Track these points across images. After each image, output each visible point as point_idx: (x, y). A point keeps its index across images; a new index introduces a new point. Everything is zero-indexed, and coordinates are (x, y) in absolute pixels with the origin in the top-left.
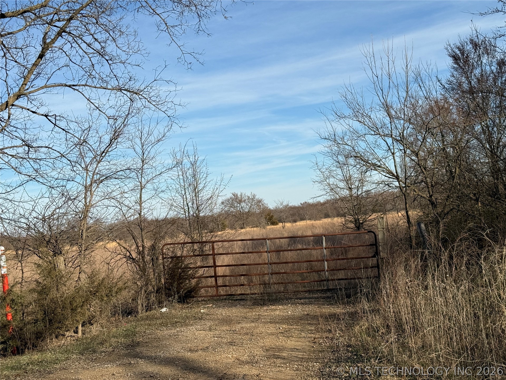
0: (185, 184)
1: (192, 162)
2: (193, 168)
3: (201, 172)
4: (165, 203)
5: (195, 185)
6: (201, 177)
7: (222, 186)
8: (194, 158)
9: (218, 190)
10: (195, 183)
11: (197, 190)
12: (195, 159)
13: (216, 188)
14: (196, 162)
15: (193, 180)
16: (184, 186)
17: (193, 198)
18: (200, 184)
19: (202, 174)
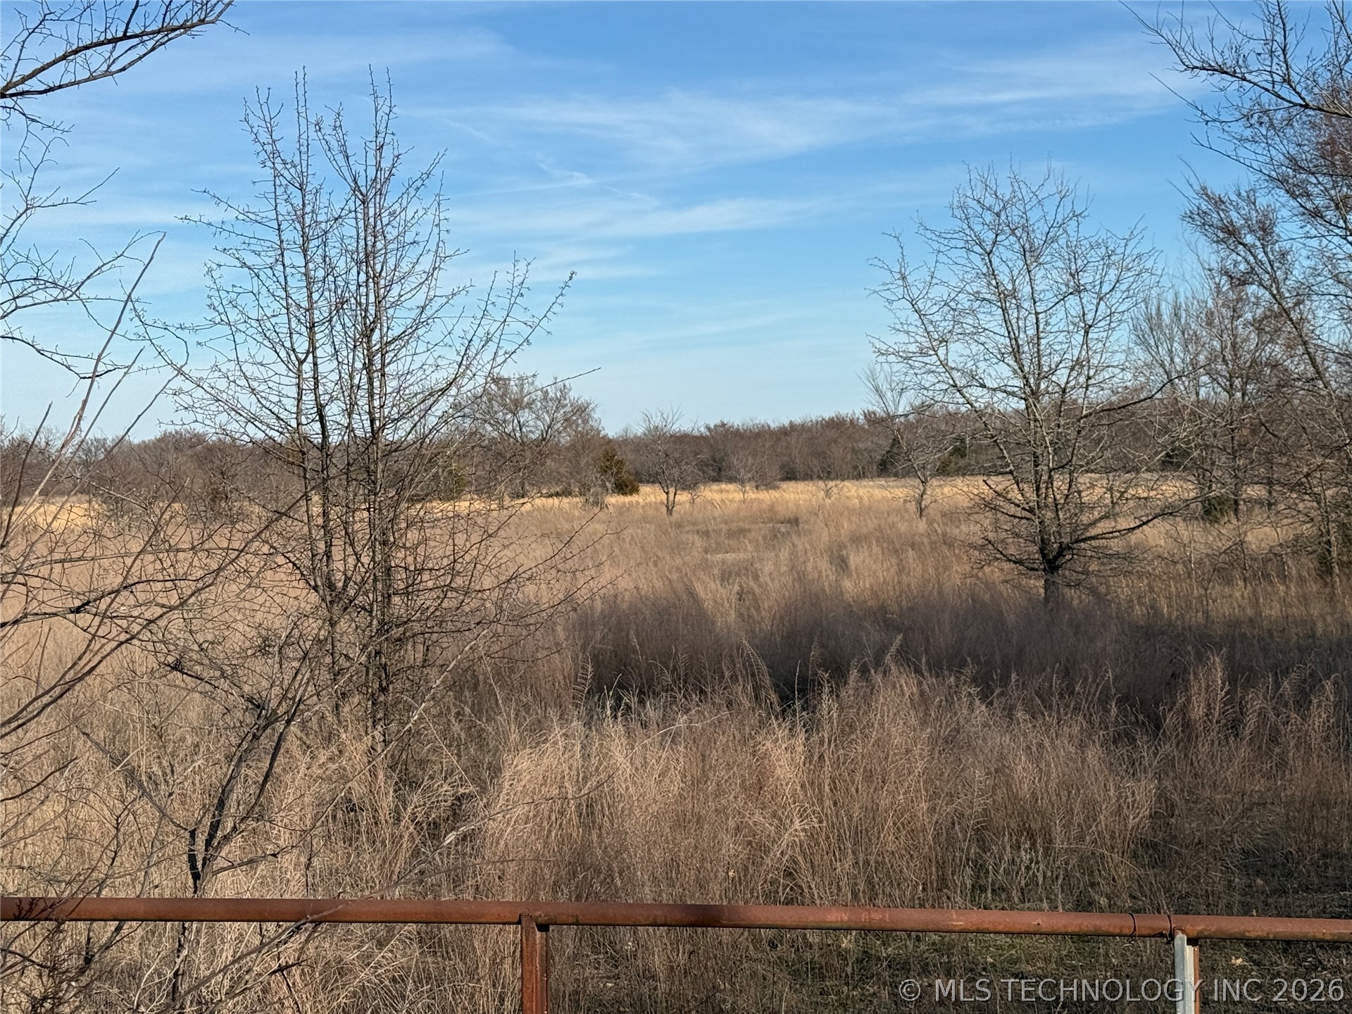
0: (315, 296)
1: (361, 182)
2: (366, 214)
3: (409, 237)
4: (199, 393)
5: (372, 309)
6: (405, 266)
7: (513, 326)
8: (372, 161)
9: (492, 347)
10: (372, 298)
11: (376, 336)
12: (378, 168)
13: (481, 333)
14: (380, 185)
15: (363, 277)
16: (310, 309)
17: (351, 377)
18: (395, 305)
19: (412, 253)
